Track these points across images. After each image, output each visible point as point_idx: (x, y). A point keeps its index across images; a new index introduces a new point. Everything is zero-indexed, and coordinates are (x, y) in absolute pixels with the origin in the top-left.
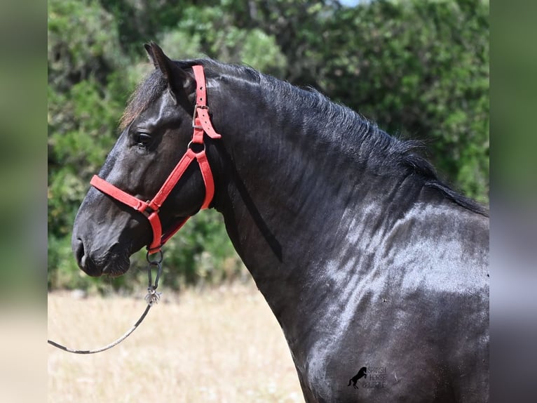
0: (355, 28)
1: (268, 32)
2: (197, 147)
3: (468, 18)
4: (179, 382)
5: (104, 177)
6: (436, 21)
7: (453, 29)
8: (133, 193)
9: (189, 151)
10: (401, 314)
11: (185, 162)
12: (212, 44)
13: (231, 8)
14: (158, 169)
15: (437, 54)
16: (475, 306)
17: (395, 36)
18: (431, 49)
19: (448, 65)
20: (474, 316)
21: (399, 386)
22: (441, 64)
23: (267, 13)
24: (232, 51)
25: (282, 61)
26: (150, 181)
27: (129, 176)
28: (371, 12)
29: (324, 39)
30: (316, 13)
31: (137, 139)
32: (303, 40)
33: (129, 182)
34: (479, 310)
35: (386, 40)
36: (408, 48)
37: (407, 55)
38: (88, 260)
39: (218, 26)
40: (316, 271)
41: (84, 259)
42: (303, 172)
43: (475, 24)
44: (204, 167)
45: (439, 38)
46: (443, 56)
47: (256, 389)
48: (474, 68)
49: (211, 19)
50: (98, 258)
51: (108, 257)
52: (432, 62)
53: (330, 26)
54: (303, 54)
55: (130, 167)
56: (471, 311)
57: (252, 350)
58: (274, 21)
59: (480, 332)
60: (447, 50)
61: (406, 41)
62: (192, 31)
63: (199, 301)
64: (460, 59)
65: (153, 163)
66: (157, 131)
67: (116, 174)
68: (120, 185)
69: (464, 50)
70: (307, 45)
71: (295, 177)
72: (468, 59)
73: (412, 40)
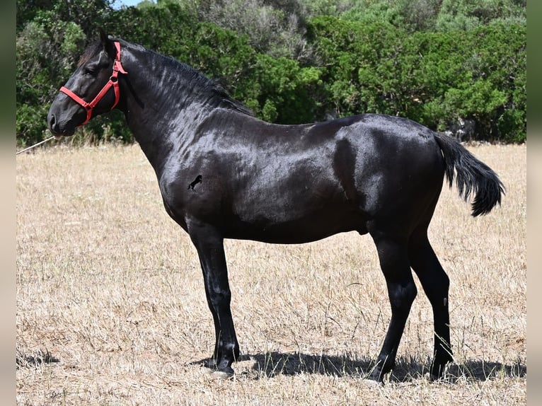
0: (119, 21)
1: (77, 23)
2: (114, 79)
3: (175, 17)
4: (34, 192)
5: (69, 88)
6: (159, 18)
7: (167, 22)
8: (81, 97)
9: (110, 81)
10: (205, 161)
11: (108, 86)
12: (50, 28)
13: (59, 11)
14: (95, 87)
15: (159, 34)
16: (239, 157)
17: (139, 25)
18: (157, 31)
19: (165, 39)
20: (239, 162)
21: (204, 195)
22: (162, 39)
23: (77, 13)
24: (60, 32)
25: (84, 37)
26: (91, 92)
27: (81, 88)
28: (127, 13)
29: (105, 26)
30: (101, 13)
31: (87, 71)
32: (95, 27)
33: (80, 91)
34: (241, 159)
35: (135, 27)
36: (145, 31)
37: (145, 34)
38: (56, 125)
39: (53, 19)
40: (166, 139)
41: (54, 125)
42: (163, 91)
43: (178, 20)
44: (116, 89)
45: (160, 26)
46: (162, 35)
47: (72, 195)
48: (177, 41)
49: (50, 16)
50: (61, 125)
51: (66, 125)
52: (157, 38)
53: (108, 20)
54: (95, 33)
55: (82, 84)
56: (237, 160)
57: (70, 176)
58: (80, 17)
59: (240, 170)
60: (164, 32)
61: (144, 28)
62: (40, 22)
63: (44, 153)
64: (170, 36)
65: (93, 83)
66: (97, 68)
67: (75, 87)
68: (76, 92)
69: (172, 32)
70: (97, 29)
71: (158, 94)
72: (174, 36)
73: (147, 27)
